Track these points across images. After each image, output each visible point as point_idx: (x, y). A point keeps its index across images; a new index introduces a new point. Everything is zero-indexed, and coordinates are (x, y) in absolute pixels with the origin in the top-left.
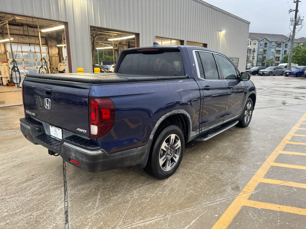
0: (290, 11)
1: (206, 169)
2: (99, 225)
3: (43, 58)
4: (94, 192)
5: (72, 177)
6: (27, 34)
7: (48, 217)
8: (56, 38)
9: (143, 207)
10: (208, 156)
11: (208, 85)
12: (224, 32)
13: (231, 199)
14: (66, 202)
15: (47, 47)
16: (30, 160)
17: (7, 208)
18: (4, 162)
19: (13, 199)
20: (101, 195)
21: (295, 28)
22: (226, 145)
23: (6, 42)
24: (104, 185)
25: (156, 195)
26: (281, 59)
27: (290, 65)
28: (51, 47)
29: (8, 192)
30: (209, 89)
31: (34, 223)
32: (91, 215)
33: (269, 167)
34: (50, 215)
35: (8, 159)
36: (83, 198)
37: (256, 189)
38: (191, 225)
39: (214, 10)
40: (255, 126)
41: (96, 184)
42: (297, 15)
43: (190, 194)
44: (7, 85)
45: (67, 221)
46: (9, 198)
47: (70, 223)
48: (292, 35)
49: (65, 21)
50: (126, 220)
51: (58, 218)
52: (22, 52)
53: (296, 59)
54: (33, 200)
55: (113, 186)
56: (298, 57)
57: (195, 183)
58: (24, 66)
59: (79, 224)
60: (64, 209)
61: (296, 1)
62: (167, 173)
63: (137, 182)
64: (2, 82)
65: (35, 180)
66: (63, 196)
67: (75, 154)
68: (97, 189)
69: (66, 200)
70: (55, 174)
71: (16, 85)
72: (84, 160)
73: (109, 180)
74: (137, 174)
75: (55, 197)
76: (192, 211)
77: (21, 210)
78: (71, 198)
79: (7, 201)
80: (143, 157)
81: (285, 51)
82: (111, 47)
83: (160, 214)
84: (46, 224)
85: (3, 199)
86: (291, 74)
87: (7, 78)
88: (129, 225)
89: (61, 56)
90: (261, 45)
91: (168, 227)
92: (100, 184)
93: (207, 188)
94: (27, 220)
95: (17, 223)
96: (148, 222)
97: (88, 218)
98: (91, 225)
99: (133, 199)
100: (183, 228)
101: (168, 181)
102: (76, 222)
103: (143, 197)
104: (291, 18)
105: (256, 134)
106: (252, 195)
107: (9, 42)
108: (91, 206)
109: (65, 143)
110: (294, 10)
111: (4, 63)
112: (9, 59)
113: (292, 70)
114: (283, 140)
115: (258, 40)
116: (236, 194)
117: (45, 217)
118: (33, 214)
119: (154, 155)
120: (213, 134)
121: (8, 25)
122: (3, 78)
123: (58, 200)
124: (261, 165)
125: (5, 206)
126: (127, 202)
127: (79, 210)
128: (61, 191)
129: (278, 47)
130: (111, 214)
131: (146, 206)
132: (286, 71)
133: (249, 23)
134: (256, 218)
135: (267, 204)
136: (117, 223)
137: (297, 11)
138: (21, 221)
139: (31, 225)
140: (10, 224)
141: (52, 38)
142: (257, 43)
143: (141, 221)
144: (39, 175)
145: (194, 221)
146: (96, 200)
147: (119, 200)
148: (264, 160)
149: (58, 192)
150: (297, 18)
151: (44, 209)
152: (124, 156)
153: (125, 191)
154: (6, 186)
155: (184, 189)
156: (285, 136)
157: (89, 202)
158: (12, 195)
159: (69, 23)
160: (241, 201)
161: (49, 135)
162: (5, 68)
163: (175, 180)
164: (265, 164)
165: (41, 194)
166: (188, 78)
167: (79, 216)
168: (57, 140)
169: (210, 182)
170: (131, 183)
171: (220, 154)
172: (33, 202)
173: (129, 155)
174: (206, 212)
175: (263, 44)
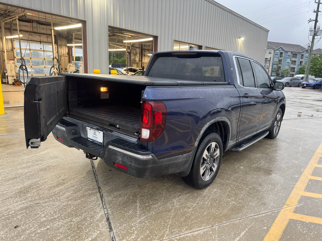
0: (309, 21)
1: (244, 180)
2: (146, 234)
3: (54, 58)
4: (132, 199)
5: (106, 183)
6: (36, 31)
7: (90, 224)
8: (66, 37)
9: (187, 217)
10: (242, 167)
11: (247, 93)
12: (242, 39)
13: (276, 211)
14: (105, 208)
15: (56, 46)
16: (56, 164)
17: (44, 213)
18: (29, 164)
19: (48, 203)
20: (140, 203)
21: (313, 38)
22: (258, 156)
23: (14, 38)
24: (141, 192)
25: (197, 205)
26: (296, 70)
27: (307, 77)
28: (61, 46)
29: (41, 196)
30: (247, 97)
31: (76, 229)
32: (135, 223)
33: (308, 180)
34: (91, 222)
35: (32, 162)
36: (122, 206)
37: (299, 203)
38: (241, 237)
39: (234, 16)
40: (284, 137)
41: (133, 191)
42: (317, 26)
43: (233, 205)
44: (13, 84)
45: (111, 229)
46: (44, 203)
47: (114, 231)
48: (310, 45)
49: (83, 20)
50: (172, 229)
51: (100, 225)
52: (30, 50)
53: (313, 70)
54: (70, 205)
55: (150, 194)
56: (315, 69)
57: (236, 195)
58: (31, 65)
59: (125, 232)
60: (104, 216)
61: (316, 11)
62: (206, 183)
63: (174, 191)
64: (8, 80)
65: (67, 185)
66: (100, 202)
67: (122, 158)
68: (135, 196)
69: (105, 207)
70: (86, 179)
71: (23, 85)
72: (133, 164)
73: (145, 187)
74: (172, 182)
75: (92, 203)
76: (239, 222)
77: (59, 215)
78: (109, 204)
79: (42, 206)
80: (187, 165)
81: (301, 62)
82: (124, 49)
83: (207, 225)
84: (90, 231)
85: (37, 204)
86: (308, 86)
87: (13, 76)
88: (177, 235)
89: (71, 56)
90: (276, 54)
91: (218, 239)
92: (136, 191)
93: (249, 199)
94: (69, 226)
95: (59, 229)
96: (196, 233)
97: (132, 226)
98: (137, 234)
99: (175, 208)
100: (233, 239)
101: (206, 191)
102: (120, 229)
103: (185, 207)
104: (310, 28)
105: (287, 146)
106: (296, 208)
107: (18, 39)
108: (132, 214)
109: (110, 147)
110: (314, 20)
111: (11, 61)
112: (16, 56)
113: (309, 82)
114: (316, 153)
115: (274, 49)
116: (280, 207)
117: (86, 224)
118: (73, 220)
119: (197, 163)
120: (247, 144)
121: (17, 21)
122: (8, 77)
123: (97, 206)
124: (299, 178)
125: (42, 211)
126: (170, 211)
127: (121, 218)
128: (98, 197)
129: (294, 57)
130: (155, 222)
131: (190, 216)
132: (303, 83)
133: (268, 31)
134: (306, 232)
135: (314, 217)
136: (164, 233)
137: (316, 21)
138: (62, 227)
139: (74, 231)
140: (51, 230)
141: (62, 37)
142: (272, 52)
143: (189, 231)
144: (70, 180)
145: (244, 233)
146: (136, 208)
147: (161, 208)
148: (301, 173)
149: (93, 198)
150: (316, 29)
151: (83, 215)
152: (171, 162)
153: (164, 200)
154: (36, 189)
155: (226, 200)
156: (317, 149)
157: (129, 210)
158: (46, 200)
159: (87, 22)
160: (287, 214)
161: (86, 138)
162: (11, 66)
163: (214, 190)
164: (302, 177)
165: (76, 200)
166: (229, 84)
167: (123, 224)
168: (96, 144)
169: (251, 193)
170: (168, 191)
171: (254, 165)
172: (70, 207)
173: (176, 161)
174: (253, 224)
175: (279, 54)
